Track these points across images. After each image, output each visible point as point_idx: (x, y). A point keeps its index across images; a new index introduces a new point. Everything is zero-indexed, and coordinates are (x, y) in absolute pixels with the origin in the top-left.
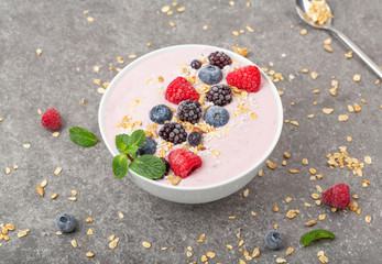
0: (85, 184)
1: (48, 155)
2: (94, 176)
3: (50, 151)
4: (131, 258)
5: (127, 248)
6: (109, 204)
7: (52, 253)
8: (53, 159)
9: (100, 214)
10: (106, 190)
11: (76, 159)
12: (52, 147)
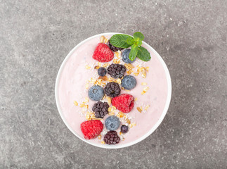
0: (32, 77)
1: (13, 50)
2: (38, 73)
3: (15, 48)
4: (50, 136)
5: (49, 129)
6: (44, 95)
7: (5, 122)
8: (15, 54)
9: (37, 101)
10: (44, 84)
11: (29, 57)
12: (16, 45)
